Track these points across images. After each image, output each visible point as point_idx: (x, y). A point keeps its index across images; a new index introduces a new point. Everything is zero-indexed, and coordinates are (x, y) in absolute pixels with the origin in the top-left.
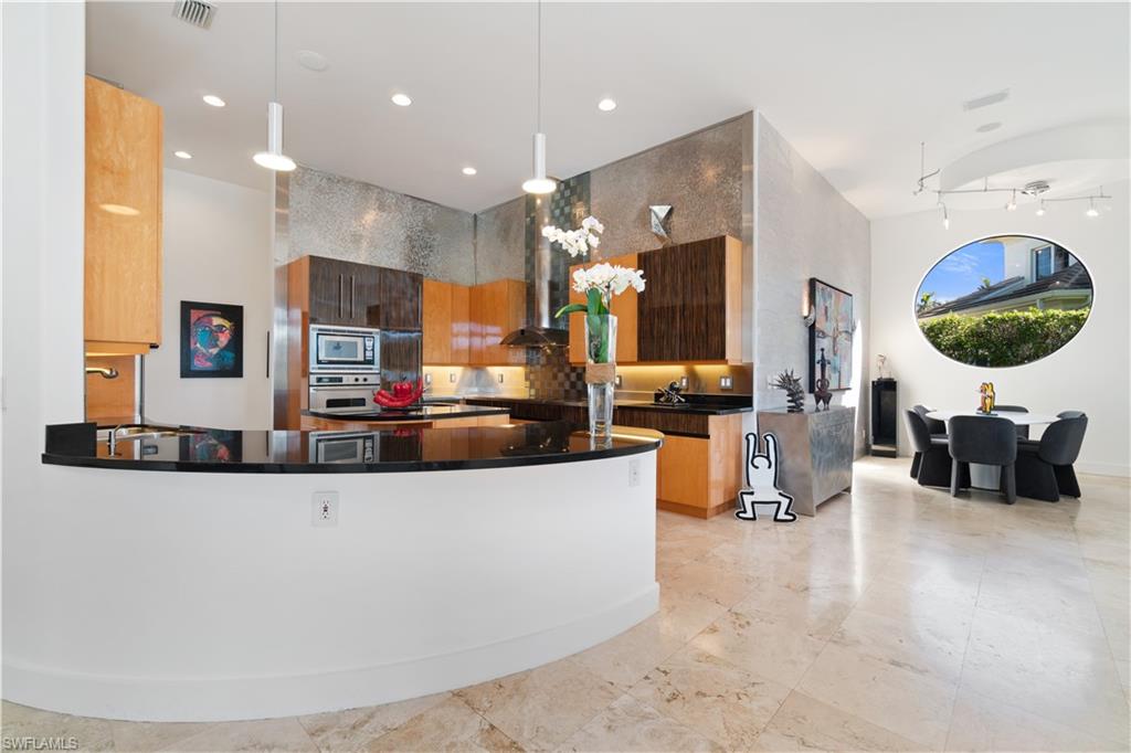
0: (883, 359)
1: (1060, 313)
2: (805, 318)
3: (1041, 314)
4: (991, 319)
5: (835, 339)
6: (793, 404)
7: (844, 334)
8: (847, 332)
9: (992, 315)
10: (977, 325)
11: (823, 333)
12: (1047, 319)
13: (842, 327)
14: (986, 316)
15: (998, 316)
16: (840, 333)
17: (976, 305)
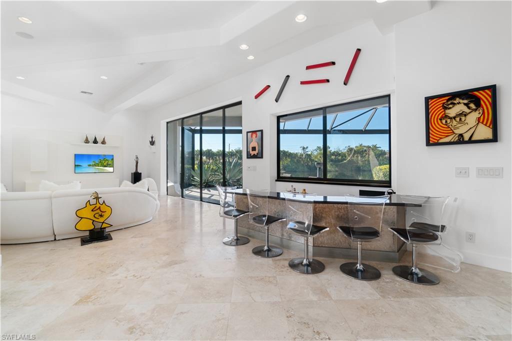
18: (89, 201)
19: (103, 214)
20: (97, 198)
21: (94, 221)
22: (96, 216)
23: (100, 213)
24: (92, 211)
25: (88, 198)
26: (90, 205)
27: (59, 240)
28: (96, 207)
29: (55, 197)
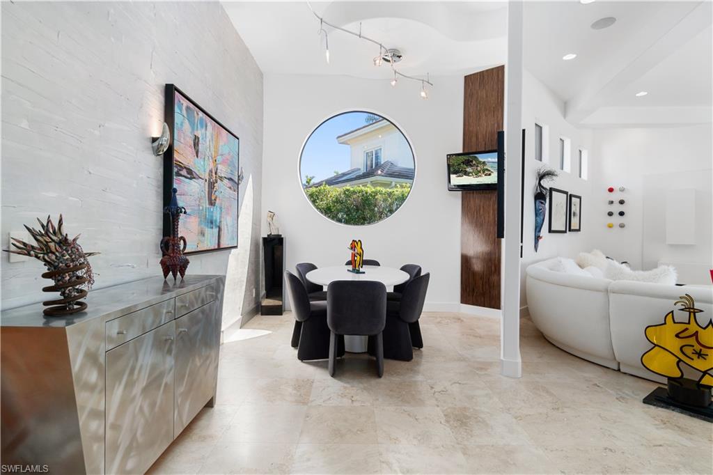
0: (272, 215)
1: (384, 190)
2: (154, 140)
3: (373, 190)
4: (348, 190)
5: (212, 186)
6: (56, 295)
7: (226, 181)
8: (230, 179)
9: (348, 188)
10: (340, 195)
11: (190, 171)
12: (376, 193)
13: (223, 170)
14: (344, 188)
15: (352, 189)
16: (221, 178)
17: (337, 183)
18: (672, 312)
19: (704, 351)
20: (691, 310)
21: (680, 360)
22: (688, 351)
23: (698, 348)
24: (677, 336)
25: (669, 305)
26: (674, 322)
27: (625, 373)
28: (687, 329)
29: (613, 293)
